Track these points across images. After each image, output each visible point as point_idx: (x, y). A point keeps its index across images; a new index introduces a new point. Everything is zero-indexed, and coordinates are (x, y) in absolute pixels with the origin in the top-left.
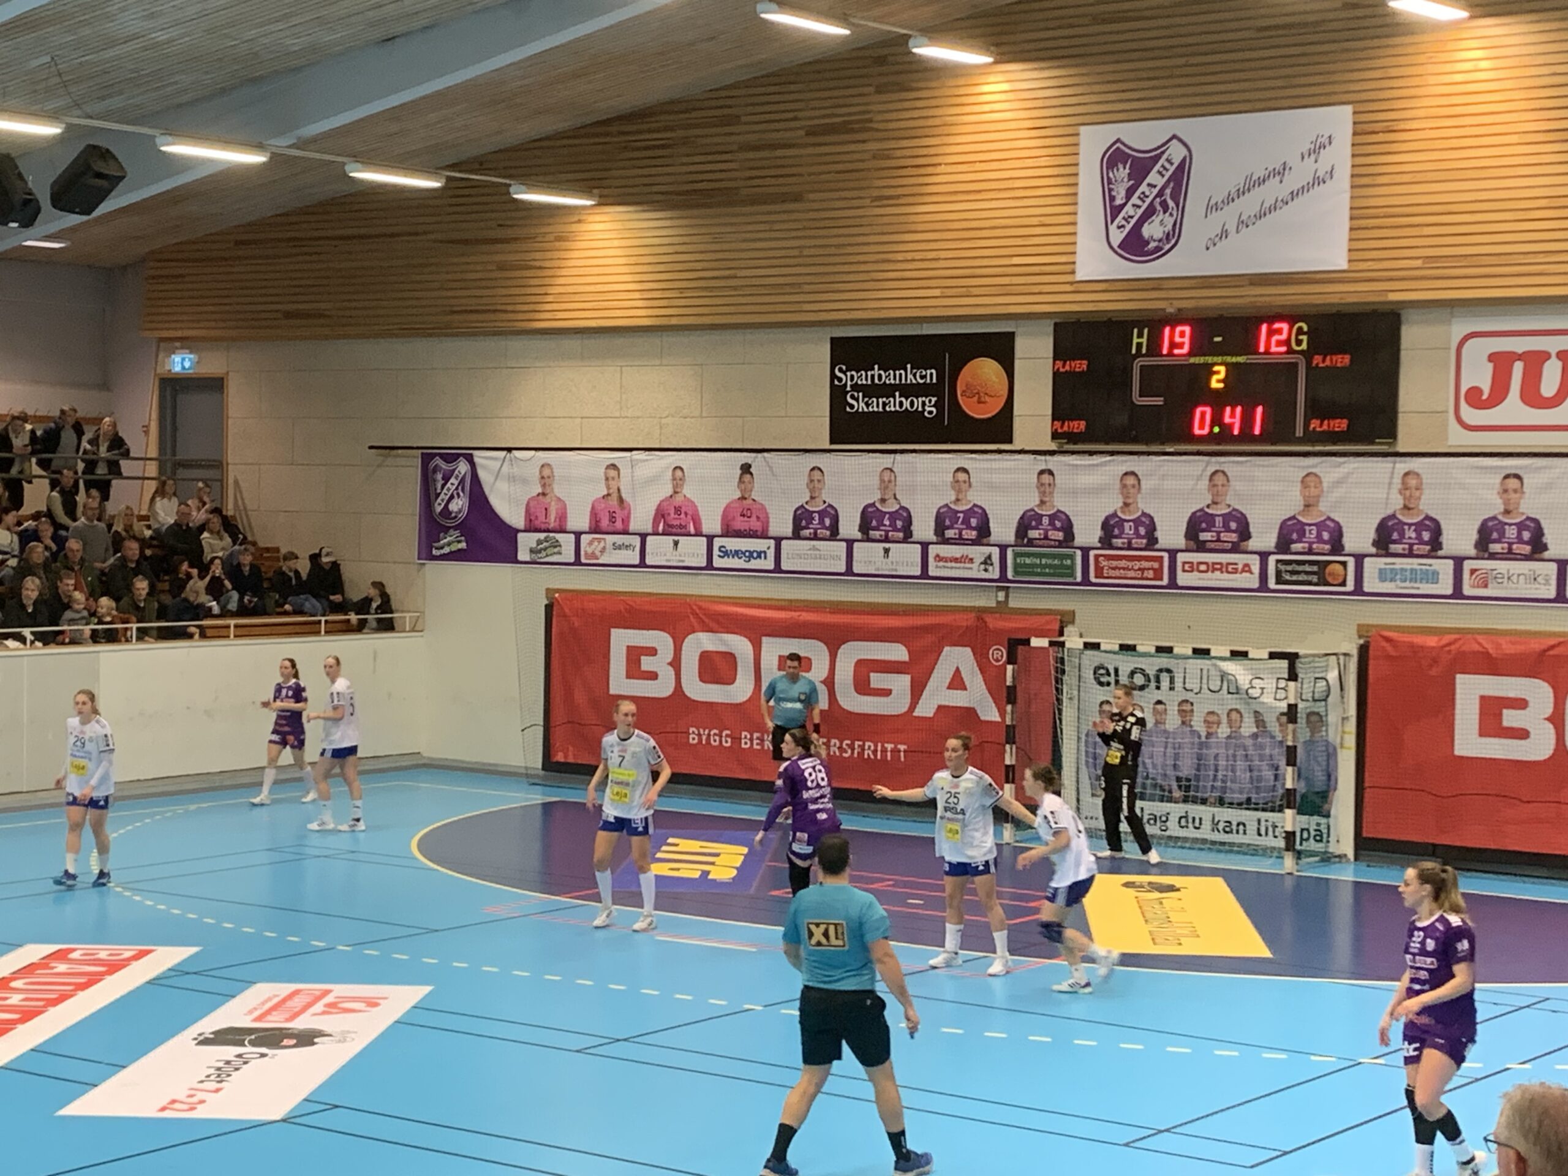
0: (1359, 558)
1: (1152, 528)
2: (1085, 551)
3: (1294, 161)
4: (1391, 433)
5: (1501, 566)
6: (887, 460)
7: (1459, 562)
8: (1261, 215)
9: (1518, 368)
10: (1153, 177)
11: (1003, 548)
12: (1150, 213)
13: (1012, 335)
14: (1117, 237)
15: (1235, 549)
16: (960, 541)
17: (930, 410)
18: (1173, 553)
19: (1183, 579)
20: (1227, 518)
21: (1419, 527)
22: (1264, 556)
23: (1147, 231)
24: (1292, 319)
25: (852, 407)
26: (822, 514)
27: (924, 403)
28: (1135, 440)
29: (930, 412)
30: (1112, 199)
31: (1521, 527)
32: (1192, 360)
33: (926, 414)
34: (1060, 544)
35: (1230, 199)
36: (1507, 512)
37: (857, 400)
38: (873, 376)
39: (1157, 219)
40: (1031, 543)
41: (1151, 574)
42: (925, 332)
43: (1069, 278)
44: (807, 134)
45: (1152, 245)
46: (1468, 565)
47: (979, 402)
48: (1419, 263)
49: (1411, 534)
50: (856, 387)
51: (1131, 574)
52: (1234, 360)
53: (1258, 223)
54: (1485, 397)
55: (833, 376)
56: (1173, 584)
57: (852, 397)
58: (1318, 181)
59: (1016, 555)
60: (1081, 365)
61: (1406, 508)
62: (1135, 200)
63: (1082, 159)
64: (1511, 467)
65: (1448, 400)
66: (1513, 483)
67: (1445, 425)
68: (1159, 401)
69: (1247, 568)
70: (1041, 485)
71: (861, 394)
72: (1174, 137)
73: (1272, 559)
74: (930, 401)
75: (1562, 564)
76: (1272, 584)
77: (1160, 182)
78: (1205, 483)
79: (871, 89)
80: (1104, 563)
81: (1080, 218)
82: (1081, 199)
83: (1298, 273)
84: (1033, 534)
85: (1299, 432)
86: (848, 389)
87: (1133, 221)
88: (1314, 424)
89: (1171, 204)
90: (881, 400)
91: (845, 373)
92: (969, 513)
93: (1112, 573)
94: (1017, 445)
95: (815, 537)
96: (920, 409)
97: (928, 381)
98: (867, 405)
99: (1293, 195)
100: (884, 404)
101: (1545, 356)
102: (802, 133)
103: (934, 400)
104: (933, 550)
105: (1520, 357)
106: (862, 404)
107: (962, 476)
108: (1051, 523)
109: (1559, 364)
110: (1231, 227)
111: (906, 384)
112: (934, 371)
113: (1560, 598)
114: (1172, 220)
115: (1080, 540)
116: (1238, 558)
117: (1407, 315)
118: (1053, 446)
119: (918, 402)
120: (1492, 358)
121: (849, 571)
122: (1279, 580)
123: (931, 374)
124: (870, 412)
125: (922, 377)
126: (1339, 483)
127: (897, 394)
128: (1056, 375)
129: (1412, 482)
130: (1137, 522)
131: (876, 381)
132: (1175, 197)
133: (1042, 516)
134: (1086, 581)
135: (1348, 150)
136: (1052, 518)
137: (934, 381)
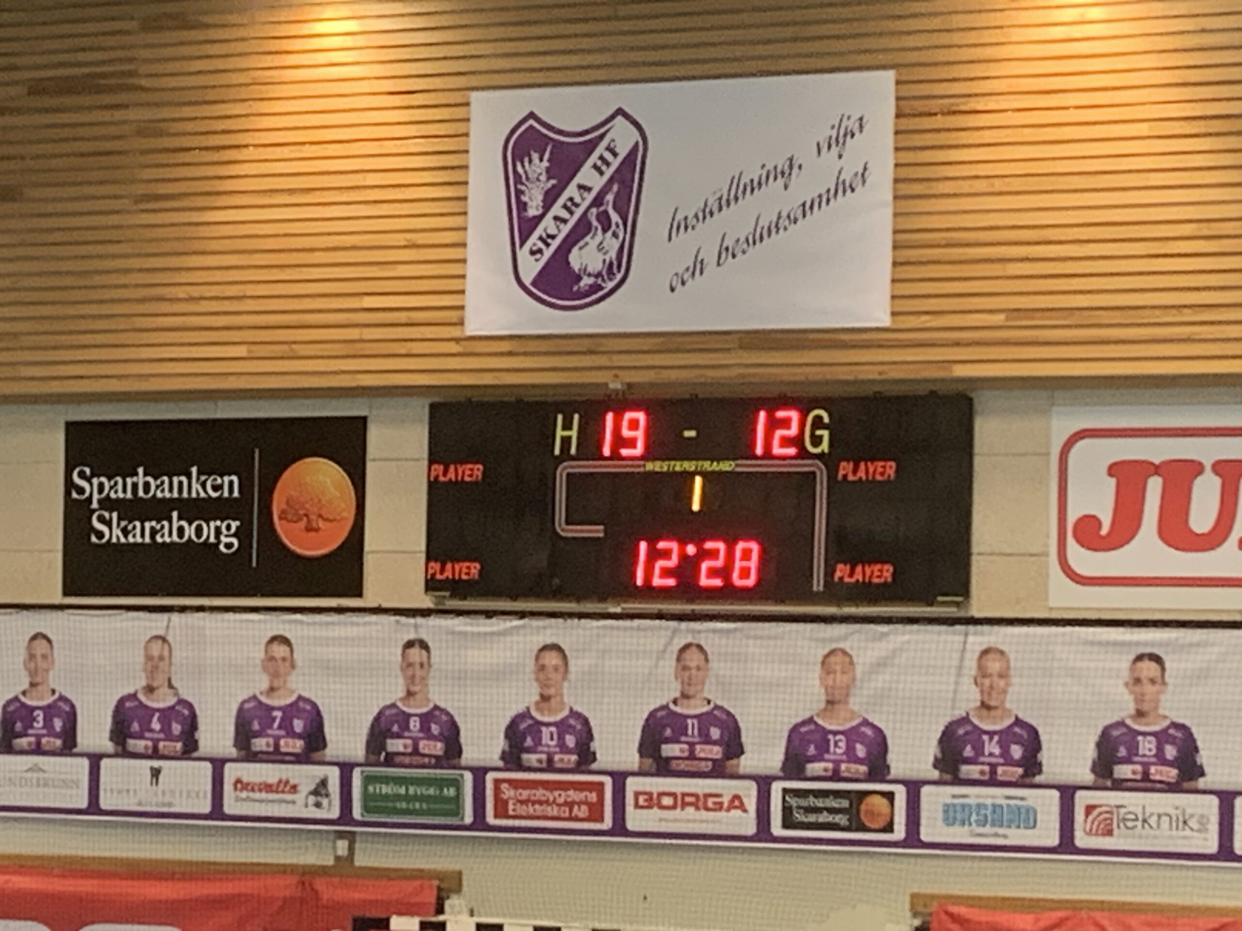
0: (914, 787)
1: (586, 735)
2: (479, 773)
3: (805, 155)
4: (963, 588)
5: (1133, 801)
6: (157, 623)
7: (1067, 792)
8: (756, 238)
9: (1155, 485)
10: (586, 175)
11: (346, 769)
12: (582, 229)
13: (363, 421)
14: (530, 268)
15: (718, 771)
16: (276, 756)
17: (228, 542)
18: (619, 778)
19: (635, 820)
20: (705, 720)
21: (1006, 737)
22: (764, 783)
23: (576, 259)
24: (804, 406)
25: (100, 535)
26: (50, 711)
27: (218, 531)
28: (557, 594)
29: (229, 546)
30: (523, 206)
31: (1162, 737)
32: (650, 466)
33: (222, 547)
34: (439, 762)
35: (706, 213)
36: (1140, 714)
37: (109, 524)
38: (135, 486)
39: (592, 241)
40: (390, 760)
41: (582, 811)
42: (220, 415)
43: (455, 332)
44: (32, 92)
45: (586, 281)
46: (1082, 799)
47: (309, 529)
48: (999, 319)
49: (992, 747)
50: (107, 504)
51: (553, 811)
52: (715, 467)
53: (751, 250)
54: (1104, 531)
55: (69, 485)
56: (620, 828)
57: (101, 519)
58: (844, 187)
59: (368, 780)
60: (472, 472)
61: (985, 706)
62: (557, 209)
63: (474, 143)
64: (1146, 644)
65: (1048, 536)
66: (1149, 668)
67: (1044, 576)
68: (597, 531)
69: (737, 803)
70: (407, 665)
71: (115, 515)
72: (620, 112)
73: (777, 788)
74: (228, 527)
75: (1226, 798)
76: (777, 829)
77: (597, 183)
78: (669, 665)
79: (134, 25)
80: (508, 793)
81: (472, 237)
82: (472, 205)
83: (813, 331)
84: (395, 745)
85: (818, 585)
86: (95, 505)
87: (555, 244)
88: (841, 570)
89: (615, 217)
90: (147, 525)
91: (89, 480)
92: (291, 711)
93: (522, 810)
94: (369, 599)
95: (38, 750)
96: (212, 539)
97: (226, 494)
98: (125, 531)
99: (806, 209)
100: (154, 532)
101: (1197, 468)
102: (21, 90)
103: (234, 525)
104: (231, 771)
105: (1156, 469)
106: (117, 532)
107: (280, 651)
108: (425, 728)
109: (1217, 481)
110: (710, 255)
111: (190, 499)
112: (235, 478)
113: (1226, 852)
114: (616, 244)
115: (471, 754)
116: (724, 787)
117: (982, 400)
118: (427, 602)
119: (209, 531)
120: (1114, 469)
121: (94, 807)
122: (788, 822)
123: (231, 483)
124: (128, 545)
125: (216, 488)
126: (881, 664)
127: (175, 514)
128: (433, 486)
129: (994, 665)
130: (562, 727)
131: (141, 493)
132: (621, 208)
133: (410, 715)
134: (479, 823)
135: (889, 141)
136: (426, 719)
137: (236, 494)
